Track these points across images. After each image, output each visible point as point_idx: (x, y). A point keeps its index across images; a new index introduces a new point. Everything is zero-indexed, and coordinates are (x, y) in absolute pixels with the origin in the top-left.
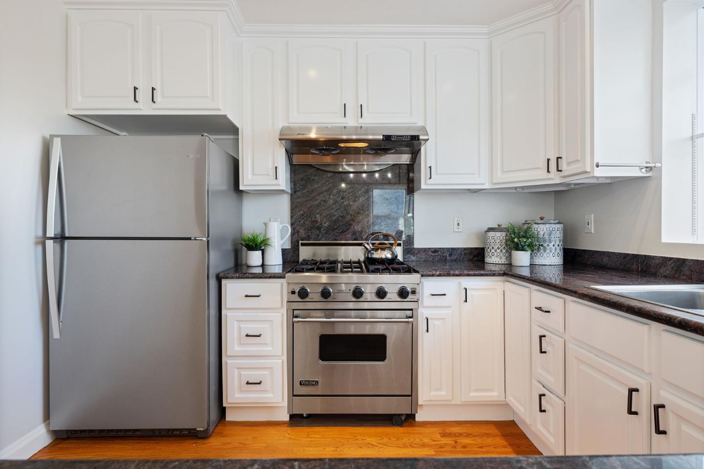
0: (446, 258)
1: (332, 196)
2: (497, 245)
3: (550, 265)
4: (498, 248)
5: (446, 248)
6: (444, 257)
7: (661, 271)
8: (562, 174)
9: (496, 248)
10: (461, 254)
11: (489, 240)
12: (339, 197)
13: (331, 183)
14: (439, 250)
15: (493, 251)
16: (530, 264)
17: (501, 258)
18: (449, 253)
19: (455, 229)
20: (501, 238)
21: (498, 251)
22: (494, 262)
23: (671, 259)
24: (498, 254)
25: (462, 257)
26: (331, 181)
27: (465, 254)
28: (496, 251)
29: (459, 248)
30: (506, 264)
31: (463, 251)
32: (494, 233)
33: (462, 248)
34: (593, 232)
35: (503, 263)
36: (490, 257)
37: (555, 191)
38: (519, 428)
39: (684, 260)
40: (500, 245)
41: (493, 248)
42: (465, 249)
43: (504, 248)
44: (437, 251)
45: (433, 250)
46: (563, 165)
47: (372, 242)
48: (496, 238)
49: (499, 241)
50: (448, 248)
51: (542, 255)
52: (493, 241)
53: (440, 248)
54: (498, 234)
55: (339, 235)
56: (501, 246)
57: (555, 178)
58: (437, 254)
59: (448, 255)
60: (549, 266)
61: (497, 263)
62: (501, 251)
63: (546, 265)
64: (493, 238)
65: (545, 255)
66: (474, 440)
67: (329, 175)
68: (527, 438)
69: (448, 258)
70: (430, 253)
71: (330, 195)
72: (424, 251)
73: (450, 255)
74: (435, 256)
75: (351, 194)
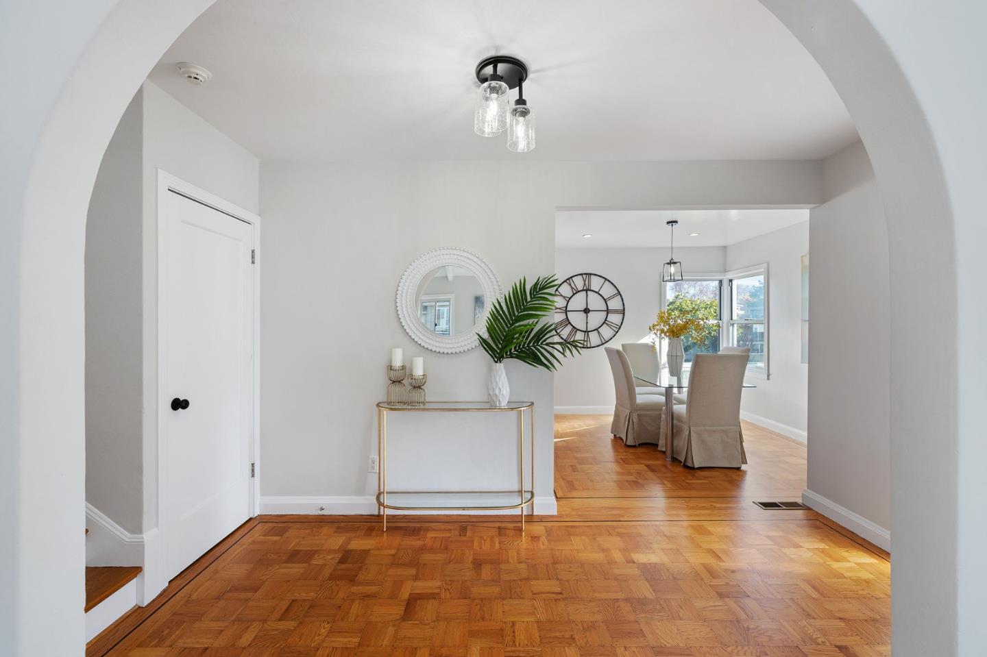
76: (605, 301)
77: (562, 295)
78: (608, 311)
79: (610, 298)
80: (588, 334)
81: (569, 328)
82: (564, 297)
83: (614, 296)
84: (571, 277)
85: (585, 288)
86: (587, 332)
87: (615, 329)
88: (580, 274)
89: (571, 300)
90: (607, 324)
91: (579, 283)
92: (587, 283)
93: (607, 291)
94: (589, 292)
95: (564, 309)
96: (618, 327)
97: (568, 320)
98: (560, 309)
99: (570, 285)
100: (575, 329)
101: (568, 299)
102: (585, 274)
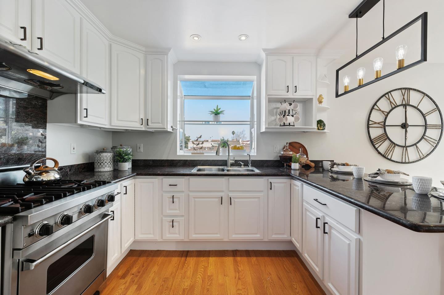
2: (108, 160)
4: (109, 162)
5: (67, 166)
7: (178, 164)
8: (148, 127)
11: (102, 158)
15: (106, 164)
16: (114, 169)
18: (69, 169)
19: (72, 151)
20: (111, 156)
21: (109, 164)
23: (182, 160)
25: (76, 171)
27: (78, 169)
28: (108, 164)
29: (75, 165)
31: (77, 167)
32: (107, 153)
33: (77, 165)
34: (142, 151)
36: (104, 168)
37: (112, 131)
38: (137, 250)
39: (187, 160)
40: (110, 160)
41: (106, 162)
46: (150, 123)
49: (109, 158)
50: (69, 166)
53: (64, 166)
54: (109, 154)
57: (143, 128)
59: (68, 171)
62: (110, 164)
64: (106, 156)
66: (136, 267)
68: (146, 251)
69: (69, 173)
73: (70, 170)
74: (61, 172)
76: (424, 116)
77: (380, 110)
78: (426, 126)
79: (430, 113)
80: (406, 149)
81: (387, 143)
82: (383, 112)
83: (433, 111)
84: (390, 92)
85: (404, 103)
86: (405, 147)
87: (432, 143)
88: (399, 89)
89: (389, 115)
90: (425, 139)
91: (397, 97)
92: (406, 97)
93: (426, 106)
94: (408, 107)
95: (383, 124)
96: (436, 142)
97: (387, 135)
98: (379, 123)
99: (389, 99)
100: (394, 144)
101: (386, 114)
102: (404, 88)
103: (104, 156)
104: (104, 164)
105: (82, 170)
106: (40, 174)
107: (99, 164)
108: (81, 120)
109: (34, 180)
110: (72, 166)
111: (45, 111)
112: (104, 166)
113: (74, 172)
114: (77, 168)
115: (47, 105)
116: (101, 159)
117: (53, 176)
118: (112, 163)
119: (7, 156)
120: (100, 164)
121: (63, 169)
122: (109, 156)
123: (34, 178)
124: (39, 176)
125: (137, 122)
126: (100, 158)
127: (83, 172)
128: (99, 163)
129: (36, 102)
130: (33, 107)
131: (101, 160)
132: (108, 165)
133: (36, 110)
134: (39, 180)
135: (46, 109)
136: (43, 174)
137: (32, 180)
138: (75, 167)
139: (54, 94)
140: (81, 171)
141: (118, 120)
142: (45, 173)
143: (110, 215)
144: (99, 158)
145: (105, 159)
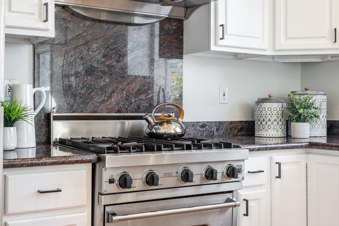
0: (213, 134)
1: (90, 53)
2: (274, 116)
3: (321, 137)
4: (275, 120)
6: (211, 132)
9: (272, 120)
10: (227, 128)
11: (264, 112)
12: (99, 54)
13: (90, 35)
14: (207, 124)
15: (269, 123)
17: (277, 131)
18: (216, 128)
19: (221, 99)
20: (278, 109)
21: (275, 123)
22: (271, 136)
24: (275, 127)
25: (227, 132)
26: (90, 32)
27: (231, 129)
28: (272, 123)
30: (282, 137)
31: (229, 125)
33: (228, 122)
35: (279, 136)
37: (302, 63)
40: (277, 116)
41: (269, 120)
42: (231, 123)
43: (280, 120)
44: (206, 126)
45: (201, 124)
47: (156, 114)
48: (272, 109)
49: (275, 112)
50: (215, 122)
51: (314, 126)
52: (269, 112)
53: (208, 122)
54: (275, 105)
55: (100, 105)
56: (278, 118)
58: (205, 129)
59: (215, 130)
60: (319, 138)
61: (274, 136)
62: (278, 123)
63: (317, 137)
64: (269, 109)
65: (316, 126)
67: (88, 23)
69: (216, 133)
70: (199, 128)
71: (88, 50)
72: (193, 126)
73: (218, 130)
74: (203, 131)
75: (114, 51)
103: (267, 109)
104: (266, 123)
105: (238, 132)
106: (161, 124)
107: (259, 123)
108: (216, 45)
109: (154, 132)
110: (220, 123)
111: (181, 37)
112: (266, 127)
113: (224, 133)
114: (229, 127)
115: (183, 28)
116: (263, 114)
117: (174, 129)
118: (280, 123)
119: (138, 100)
120: (261, 123)
121: (207, 127)
122: (275, 109)
123: (154, 129)
124: (159, 127)
125: (325, 37)
126: (261, 112)
127: (239, 135)
128: (259, 120)
129: (170, 26)
130: (166, 34)
131: (262, 116)
132: (272, 126)
133: (170, 38)
134: (158, 131)
135: (182, 34)
136: (164, 125)
137: (152, 132)
138: (225, 125)
139: (188, 9)
140: (237, 135)
141: (287, 38)
142: (167, 124)
143: (234, 202)
144: (259, 112)
145: (268, 114)
